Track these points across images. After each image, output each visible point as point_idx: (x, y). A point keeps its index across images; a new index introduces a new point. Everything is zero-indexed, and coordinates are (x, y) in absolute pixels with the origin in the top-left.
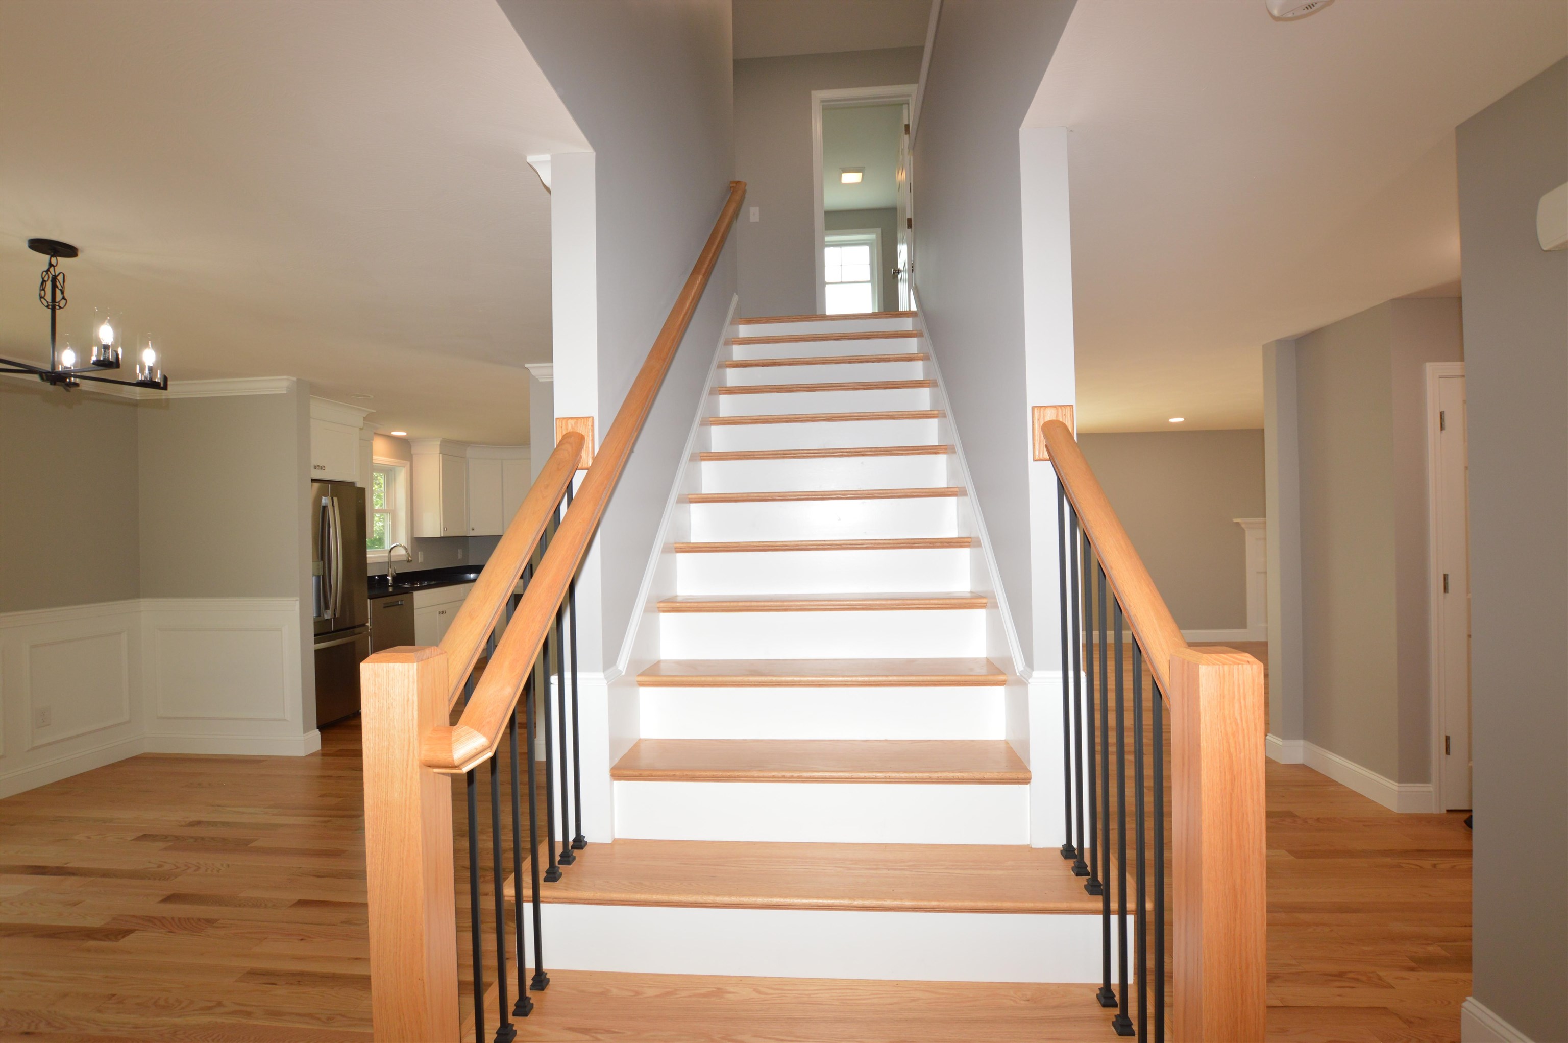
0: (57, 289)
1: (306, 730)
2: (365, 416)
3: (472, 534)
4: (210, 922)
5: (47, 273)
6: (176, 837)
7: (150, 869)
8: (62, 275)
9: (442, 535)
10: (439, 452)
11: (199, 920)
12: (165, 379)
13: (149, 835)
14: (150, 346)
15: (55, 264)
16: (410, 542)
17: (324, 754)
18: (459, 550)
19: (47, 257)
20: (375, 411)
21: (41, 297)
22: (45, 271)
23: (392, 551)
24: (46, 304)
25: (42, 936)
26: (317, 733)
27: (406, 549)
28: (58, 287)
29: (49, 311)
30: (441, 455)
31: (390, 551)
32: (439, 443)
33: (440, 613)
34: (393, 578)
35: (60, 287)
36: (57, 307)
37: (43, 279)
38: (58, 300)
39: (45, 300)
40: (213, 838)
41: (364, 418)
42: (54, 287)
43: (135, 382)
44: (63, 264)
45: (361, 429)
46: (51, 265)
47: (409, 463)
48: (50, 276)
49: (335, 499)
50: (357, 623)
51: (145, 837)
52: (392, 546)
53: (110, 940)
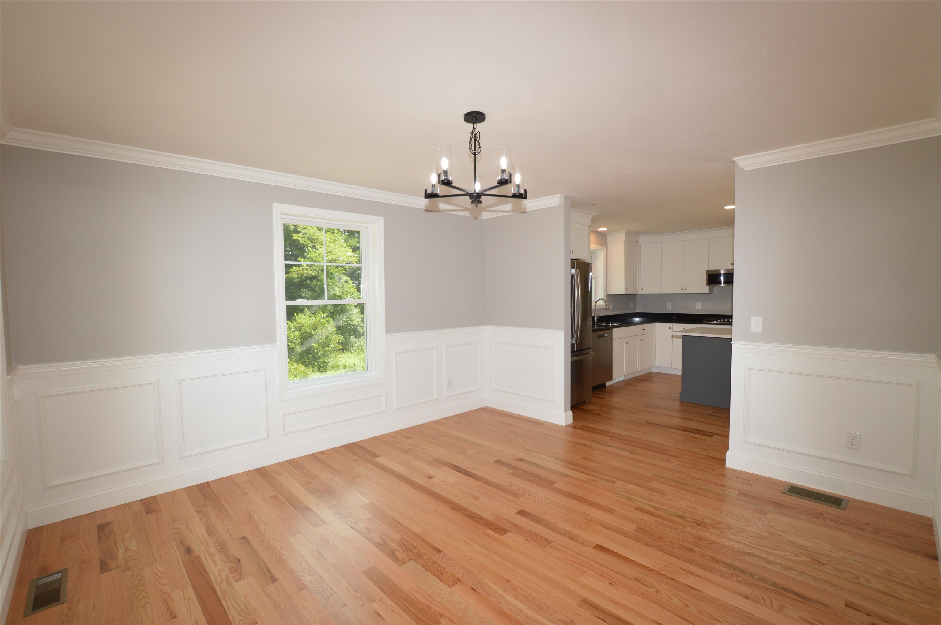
0: (476, 142)
1: (565, 411)
2: (592, 218)
3: (642, 292)
4: (548, 542)
5: (472, 134)
6: (514, 466)
7: (506, 486)
8: (478, 133)
9: (625, 293)
10: (624, 239)
11: (541, 537)
12: (525, 191)
13: (501, 461)
14: (518, 172)
15: (475, 128)
16: (605, 296)
17: (574, 426)
18: (631, 303)
19: (472, 125)
20: (597, 214)
21: (470, 148)
22: (471, 132)
23: (597, 303)
24: (472, 152)
25: (467, 516)
26: (570, 413)
27: (604, 300)
28: (477, 141)
29: (473, 156)
30: (625, 241)
31: (596, 302)
32: (624, 234)
33: (626, 343)
34: (597, 319)
35: (478, 141)
36: (477, 153)
37: (470, 137)
38: (477, 149)
39: (472, 149)
40: (532, 473)
41: (591, 219)
42: (475, 140)
43: (511, 195)
44: (480, 127)
45: (589, 226)
46: (474, 128)
47: (605, 248)
48: (473, 134)
49: (578, 270)
50: (586, 347)
51: (498, 462)
52: (597, 300)
53: (498, 533)
